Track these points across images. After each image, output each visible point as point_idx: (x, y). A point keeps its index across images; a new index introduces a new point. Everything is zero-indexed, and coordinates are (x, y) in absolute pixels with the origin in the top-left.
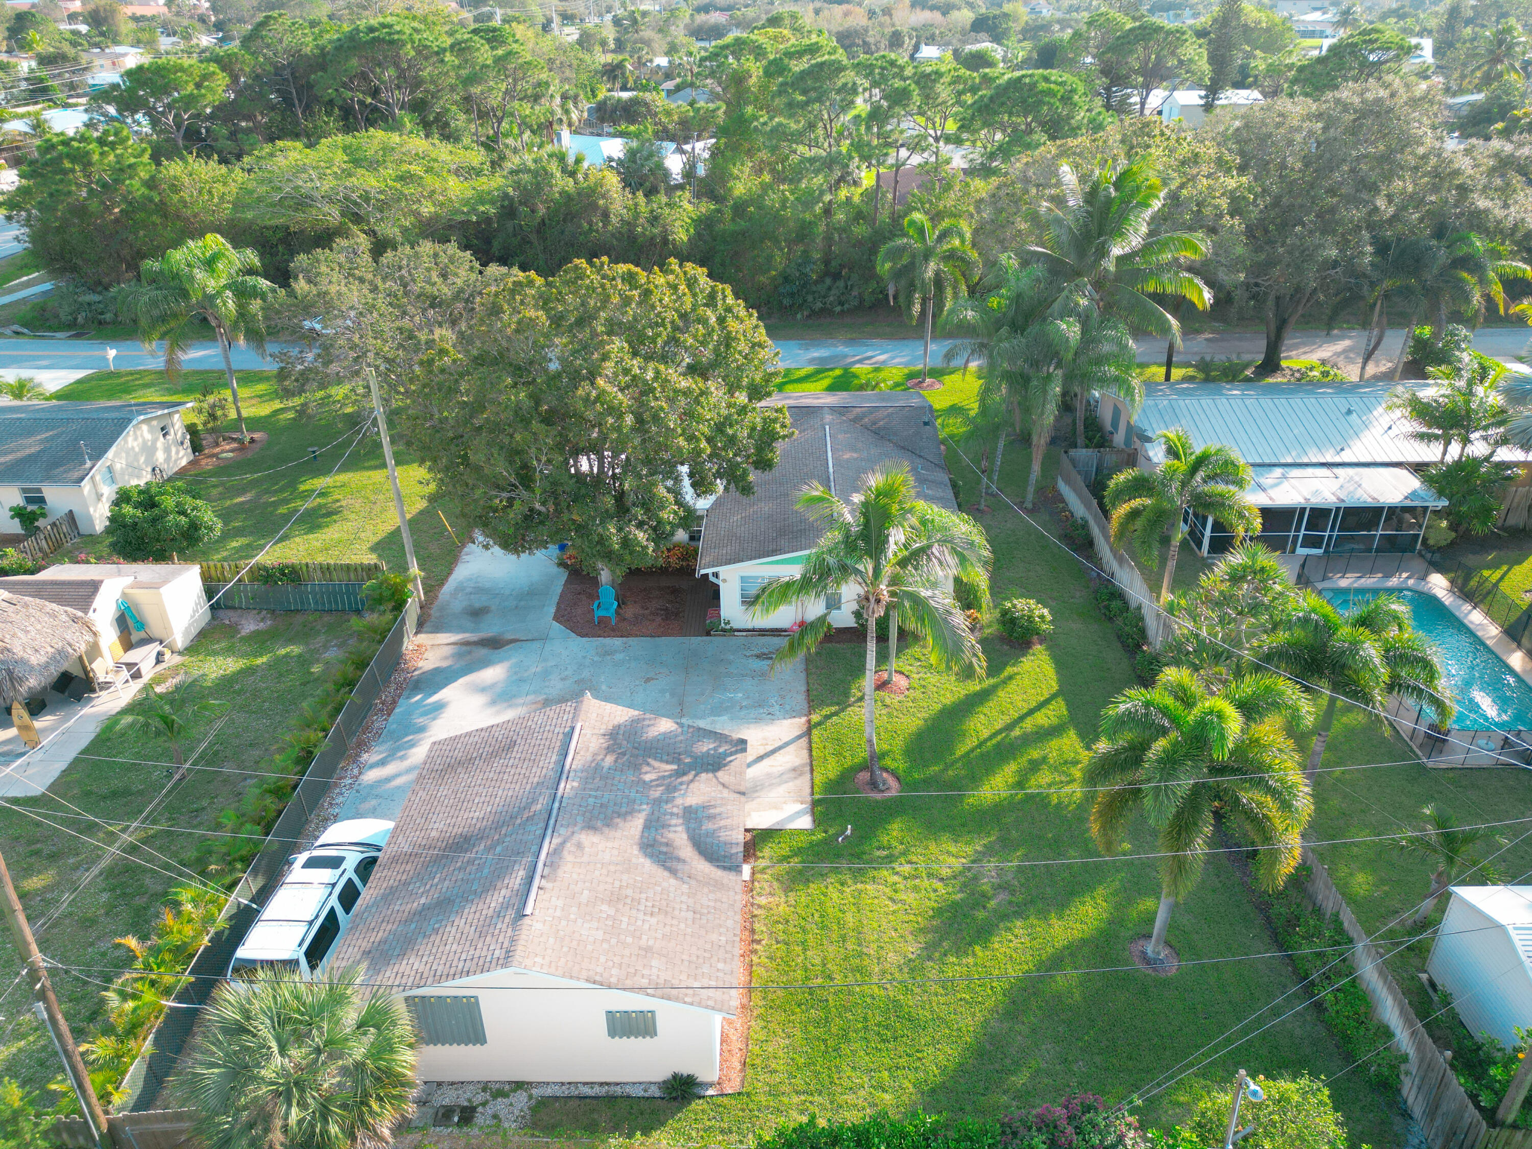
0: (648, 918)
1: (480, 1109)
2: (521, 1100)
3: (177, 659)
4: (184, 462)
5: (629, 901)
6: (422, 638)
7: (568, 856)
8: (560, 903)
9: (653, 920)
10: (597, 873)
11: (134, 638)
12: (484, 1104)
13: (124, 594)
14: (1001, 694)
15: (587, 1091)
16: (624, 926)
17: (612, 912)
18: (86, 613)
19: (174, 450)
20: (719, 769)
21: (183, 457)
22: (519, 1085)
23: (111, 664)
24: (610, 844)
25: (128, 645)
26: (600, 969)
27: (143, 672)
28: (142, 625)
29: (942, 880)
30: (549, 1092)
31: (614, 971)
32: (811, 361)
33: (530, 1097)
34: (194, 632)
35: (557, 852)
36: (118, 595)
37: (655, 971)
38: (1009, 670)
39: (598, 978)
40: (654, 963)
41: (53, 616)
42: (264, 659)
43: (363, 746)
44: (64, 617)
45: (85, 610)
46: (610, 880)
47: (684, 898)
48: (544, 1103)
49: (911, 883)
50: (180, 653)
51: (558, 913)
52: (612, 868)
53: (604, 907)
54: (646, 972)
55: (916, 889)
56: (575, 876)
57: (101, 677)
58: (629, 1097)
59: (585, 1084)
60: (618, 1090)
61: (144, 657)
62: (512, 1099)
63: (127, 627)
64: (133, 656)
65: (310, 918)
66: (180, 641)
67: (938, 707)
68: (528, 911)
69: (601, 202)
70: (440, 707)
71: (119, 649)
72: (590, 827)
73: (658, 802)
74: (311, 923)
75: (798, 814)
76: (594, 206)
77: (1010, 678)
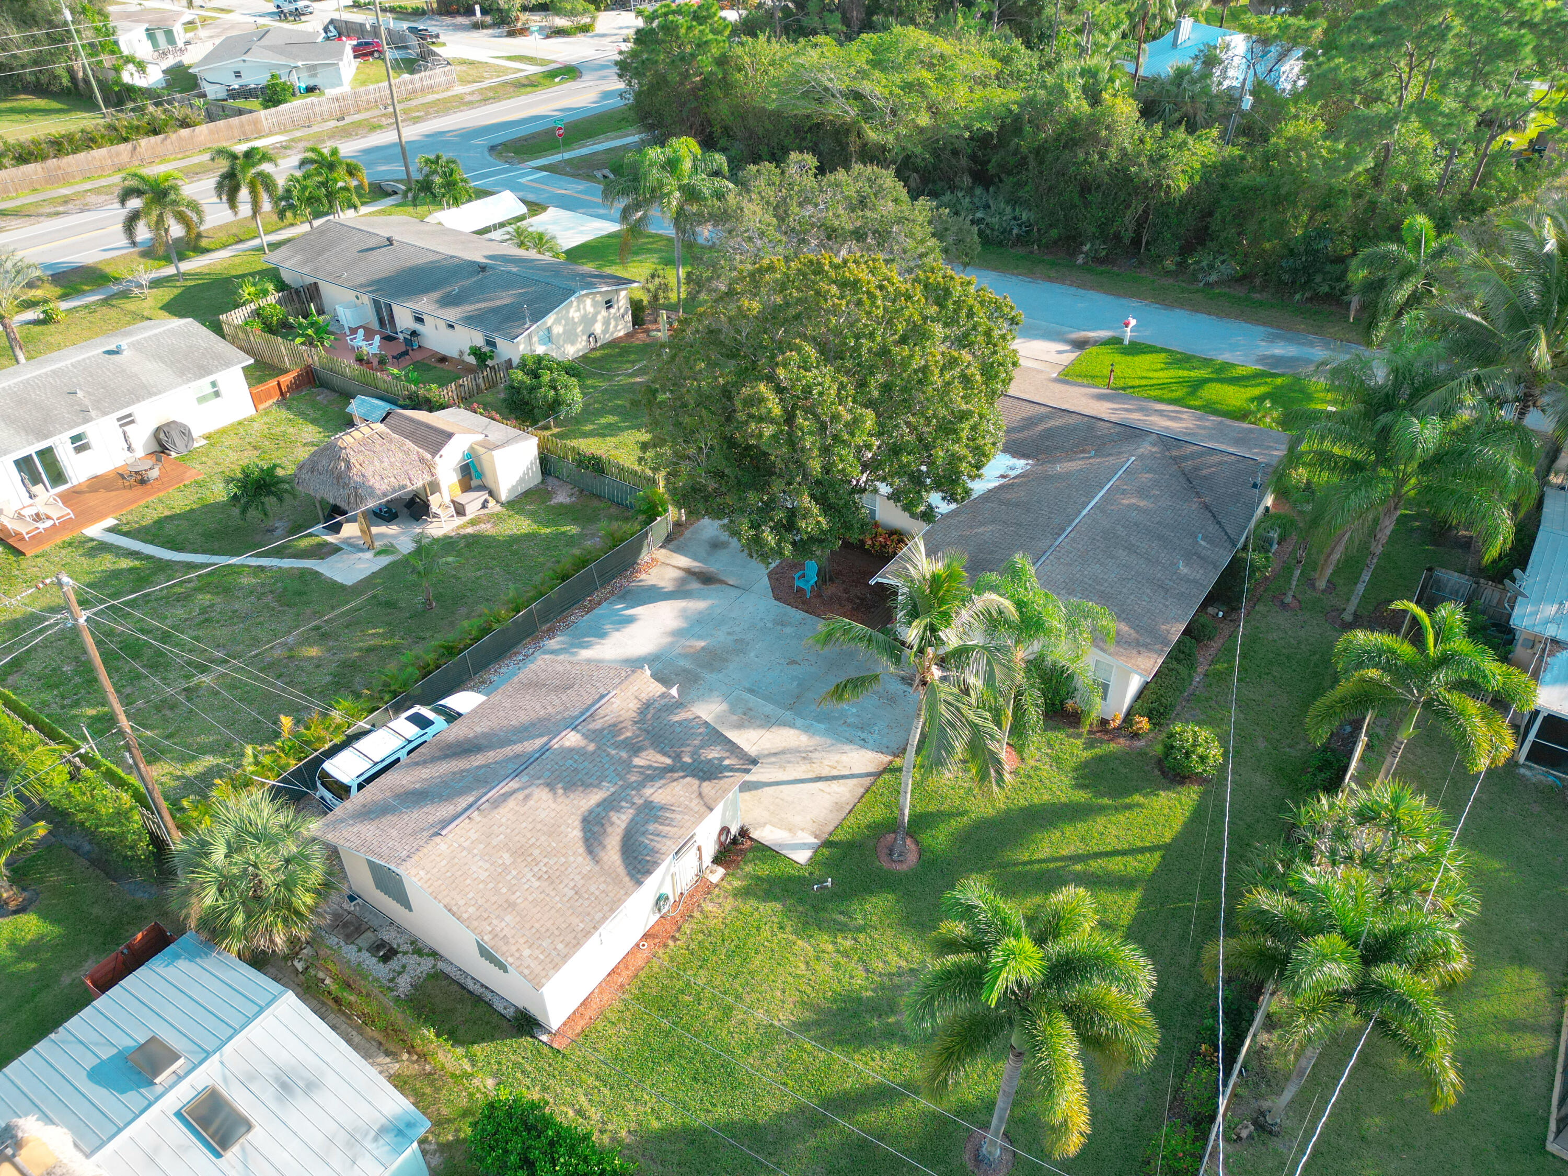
0: (533, 880)
1: (399, 956)
2: (427, 965)
3: (498, 508)
4: (621, 334)
5: (529, 859)
6: (662, 554)
7: (511, 803)
8: (474, 836)
9: (537, 884)
10: (524, 825)
11: (474, 483)
12: (405, 953)
13: (472, 448)
14: (1101, 820)
15: (471, 985)
16: (509, 877)
17: (508, 862)
18: (434, 457)
19: (613, 323)
20: (709, 779)
21: (621, 328)
22: (434, 954)
23: (447, 500)
24: (553, 806)
25: (466, 487)
26: (461, 903)
27: (468, 512)
28: (481, 475)
29: (867, 971)
30: (448, 970)
31: (471, 910)
32: (1262, 360)
33: (434, 966)
34: (520, 490)
35: (506, 797)
36: (465, 447)
37: (503, 924)
38: (1137, 798)
39: (455, 909)
40: (508, 918)
41: (407, 453)
42: (548, 530)
43: (551, 633)
44: (415, 457)
45: (434, 454)
46: (529, 835)
47: (577, 878)
48: (438, 976)
49: (839, 958)
50: (502, 505)
51: (466, 844)
52: (539, 826)
53: (506, 856)
54: (495, 922)
55: (837, 966)
56: (504, 820)
57: (434, 508)
58: (491, 1006)
59: (473, 978)
60: (488, 997)
61: (473, 502)
62: (422, 961)
63: (470, 474)
64: (463, 498)
65: (376, 760)
66: (504, 496)
67: (1023, 803)
68: (443, 833)
69: (1104, 133)
70: (631, 620)
71: (458, 490)
72: (551, 786)
73: (628, 786)
74: (376, 764)
75: (804, 846)
76: (1095, 137)
77: (1128, 807)
